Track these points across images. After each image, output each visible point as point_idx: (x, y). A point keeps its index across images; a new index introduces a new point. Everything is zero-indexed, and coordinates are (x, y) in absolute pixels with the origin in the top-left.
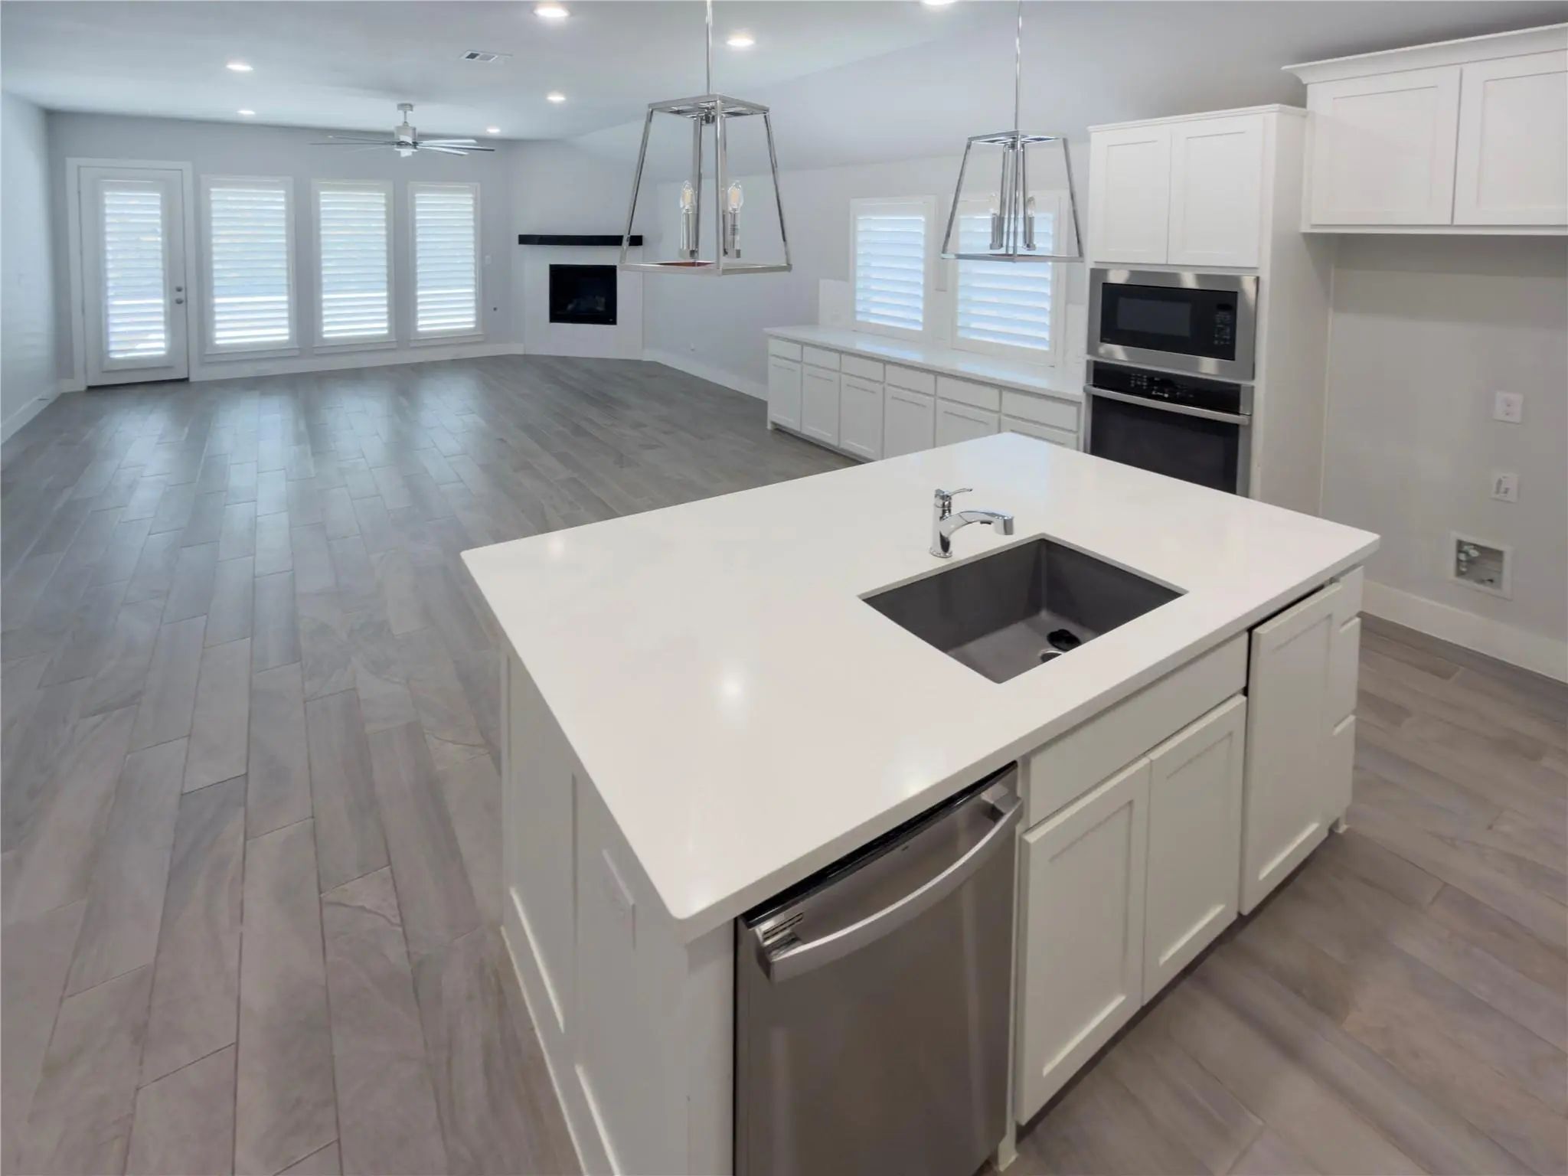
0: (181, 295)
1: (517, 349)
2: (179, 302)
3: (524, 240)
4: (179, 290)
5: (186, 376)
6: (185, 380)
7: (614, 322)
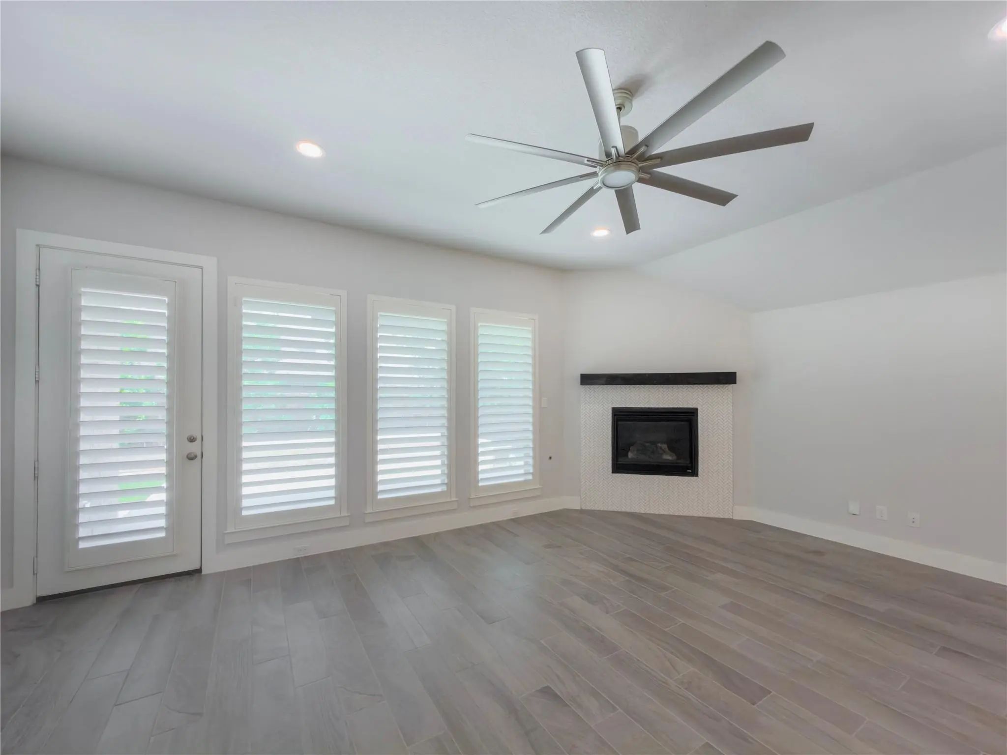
0: (194, 448)
1: (572, 503)
2: (191, 458)
3: (587, 379)
4: (192, 440)
5: (198, 567)
6: (199, 571)
7: (694, 473)
